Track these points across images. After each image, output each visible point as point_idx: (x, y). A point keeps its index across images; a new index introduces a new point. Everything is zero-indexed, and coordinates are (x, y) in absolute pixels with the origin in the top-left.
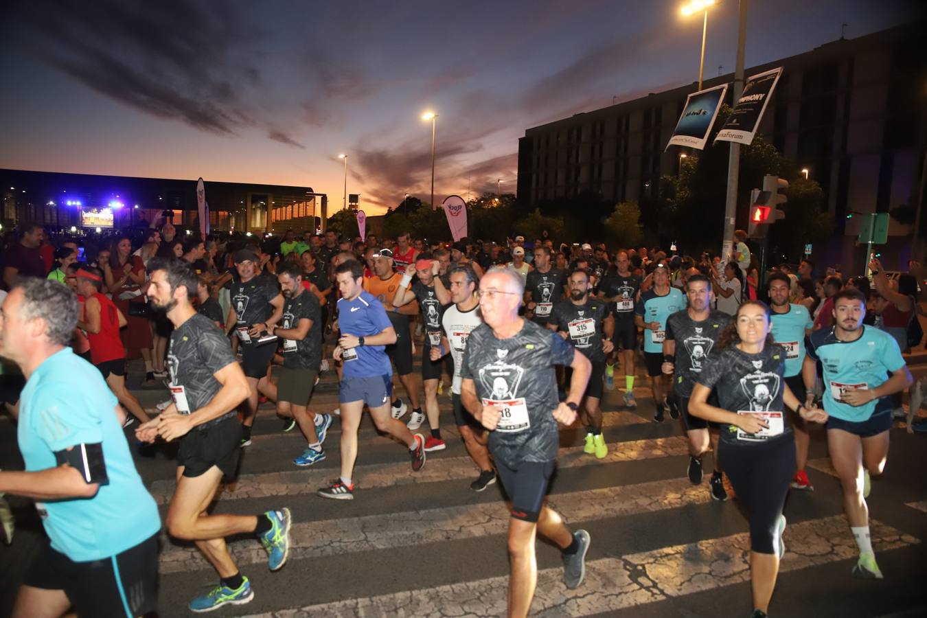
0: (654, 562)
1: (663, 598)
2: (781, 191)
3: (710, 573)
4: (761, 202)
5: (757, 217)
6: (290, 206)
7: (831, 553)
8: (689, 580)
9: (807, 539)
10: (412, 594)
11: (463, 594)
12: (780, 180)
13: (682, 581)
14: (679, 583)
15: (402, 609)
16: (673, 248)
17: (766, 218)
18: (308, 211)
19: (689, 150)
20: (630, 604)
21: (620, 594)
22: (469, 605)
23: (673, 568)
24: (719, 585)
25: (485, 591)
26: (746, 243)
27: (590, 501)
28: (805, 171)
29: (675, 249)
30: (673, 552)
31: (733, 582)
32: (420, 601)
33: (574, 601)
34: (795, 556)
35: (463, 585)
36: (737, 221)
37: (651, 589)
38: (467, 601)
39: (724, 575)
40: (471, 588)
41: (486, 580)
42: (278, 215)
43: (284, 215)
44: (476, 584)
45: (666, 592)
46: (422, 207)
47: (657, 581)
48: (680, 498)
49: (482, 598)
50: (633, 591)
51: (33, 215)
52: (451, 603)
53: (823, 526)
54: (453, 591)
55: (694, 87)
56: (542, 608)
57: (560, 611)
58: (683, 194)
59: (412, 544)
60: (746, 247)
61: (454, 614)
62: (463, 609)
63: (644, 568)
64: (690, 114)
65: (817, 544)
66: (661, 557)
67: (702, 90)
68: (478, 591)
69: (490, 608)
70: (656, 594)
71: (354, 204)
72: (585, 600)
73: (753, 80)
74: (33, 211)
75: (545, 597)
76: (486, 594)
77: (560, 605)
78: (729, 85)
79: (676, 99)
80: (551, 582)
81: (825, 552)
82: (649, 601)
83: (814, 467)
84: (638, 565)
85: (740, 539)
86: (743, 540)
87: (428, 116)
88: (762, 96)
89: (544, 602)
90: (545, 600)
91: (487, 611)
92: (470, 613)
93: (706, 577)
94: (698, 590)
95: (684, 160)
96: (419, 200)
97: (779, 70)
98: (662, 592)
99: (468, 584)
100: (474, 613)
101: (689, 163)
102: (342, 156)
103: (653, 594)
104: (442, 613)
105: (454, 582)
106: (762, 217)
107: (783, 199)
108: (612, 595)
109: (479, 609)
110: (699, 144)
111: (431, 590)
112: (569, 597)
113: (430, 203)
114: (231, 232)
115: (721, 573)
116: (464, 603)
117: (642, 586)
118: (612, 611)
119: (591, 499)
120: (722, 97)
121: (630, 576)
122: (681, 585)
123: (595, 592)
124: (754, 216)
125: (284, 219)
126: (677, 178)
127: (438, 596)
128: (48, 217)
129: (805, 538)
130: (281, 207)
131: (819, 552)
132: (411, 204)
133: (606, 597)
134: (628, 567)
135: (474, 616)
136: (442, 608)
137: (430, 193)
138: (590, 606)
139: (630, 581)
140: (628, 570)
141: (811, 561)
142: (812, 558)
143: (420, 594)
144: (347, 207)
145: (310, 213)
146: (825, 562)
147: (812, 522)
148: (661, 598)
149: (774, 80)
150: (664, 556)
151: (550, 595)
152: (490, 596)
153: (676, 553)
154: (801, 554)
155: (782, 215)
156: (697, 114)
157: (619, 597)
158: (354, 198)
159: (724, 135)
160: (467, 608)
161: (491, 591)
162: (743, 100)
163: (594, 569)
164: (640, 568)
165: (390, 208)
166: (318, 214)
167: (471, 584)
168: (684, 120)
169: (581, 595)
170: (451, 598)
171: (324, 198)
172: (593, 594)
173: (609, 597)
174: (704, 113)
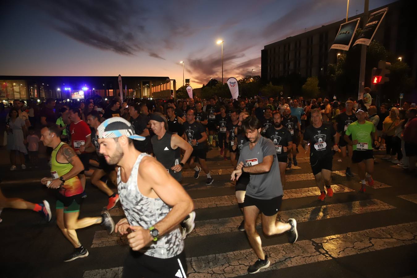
0: (327, 242)
1: (331, 258)
2: (387, 68)
3: (353, 248)
4: (377, 74)
5: (375, 81)
6: (160, 86)
7: (413, 239)
8: (343, 251)
9: (401, 233)
10: (216, 256)
11: (239, 256)
12: (386, 63)
13: (340, 251)
14: (338, 252)
15: (211, 262)
16: (335, 98)
17: (379, 82)
18: (168, 87)
19: (341, 51)
20: (315, 261)
21: (311, 256)
23: (335, 245)
24: (357, 253)
25: (249, 255)
26: (370, 94)
27: (297, 214)
28: (400, 58)
29: (336, 98)
30: (335, 238)
31: (364, 252)
32: (219, 259)
33: (289, 259)
34: (395, 240)
35: (239, 252)
36: (365, 84)
37: (325, 254)
38: (241, 259)
40: (242, 253)
41: (249, 250)
42: (155, 90)
43: (157, 90)
44: (245, 251)
45: (332, 256)
46: (218, 83)
47: (328, 251)
48: (339, 213)
49: (247, 258)
50: (317, 255)
51: (52, 95)
52: (233, 260)
53: (409, 227)
54: (234, 254)
55: (344, 20)
56: (275, 262)
57: (283, 264)
58: (339, 72)
59: (216, 233)
60: (370, 96)
61: (234, 265)
62: (238, 262)
63: (322, 245)
64: (341, 34)
65: (407, 235)
66: (330, 240)
67: (348, 21)
68: (246, 255)
69: (251, 262)
70: (328, 257)
71: (187, 83)
72: (294, 259)
73: (374, 15)
74: (52, 93)
75: (276, 257)
76: (249, 256)
77: (283, 261)
78: (361, 19)
79: (335, 27)
80: (279, 251)
81: (410, 239)
82: (324, 260)
83: (404, 198)
84: (319, 243)
85: (368, 232)
86: (369, 232)
87: (219, 42)
88: (376, 22)
89: (276, 260)
90: (276, 259)
91: (249, 263)
92: (242, 264)
93: (351, 249)
94: (348, 255)
95: (339, 56)
96: (217, 80)
97: (386, 9)
98: (330, 256)
99: (241, 251)
100: (244, 264)
101: (342, 57)
102: (181, 62)
103: (326, 257)
104: (229, 264)
105: (234, 250)
106: (377, 81)
107: (388, 72)
108: (307, 257)
109: (246, 263)
110: (346, 48)
111: (224, 254)
112: (287, 257)
113: (221, 81)
114: (134, 98)
115: (359, 247)
116: (239, 260)
117: (321, 253)
118: (307, 264)
120: (358, 24)
121: (315, 248)
122: (339, 253)
123: (299, 255)
124: (373, 81)
125: (157, 91)
126: (336, 65)
127: (228, 256)
128: (58, 96)
129: (400, 232)
130: (156, 86)
131: (407, 239)
132: (213, 82)
133: (304, 257)
134: (314, 244)
135: (244, 265)
136: (229, 262)
137: (222, 77)
138: (296, 262)
139: (315, 251)
140: (314, 246)
141: (403, 243)
142: (404, 241)
143: (220, 256)
144: (185, 85)
146: (411, 243)
147: (403, 224)
148: (330, 258)
149: (384, 14)
150: (331, 240)
151: (278, 257)
152: (250, 256)
153: (337, 238)
154: (398, 239)
155: (387, 79)
156: (345, 33)
157: (310, 258)
158: (188, 81)
159: (359, 42)
160: (240, 262)
161: (251, 255)
162: (368, 25)
163: (298, 245)
164: (320, 245)
165: (204, 84)
168: (339, 36)
169: (293, 257)
170: (233, 258)
171: (174, 81)
173: (305, 258)
174: (348, 33)
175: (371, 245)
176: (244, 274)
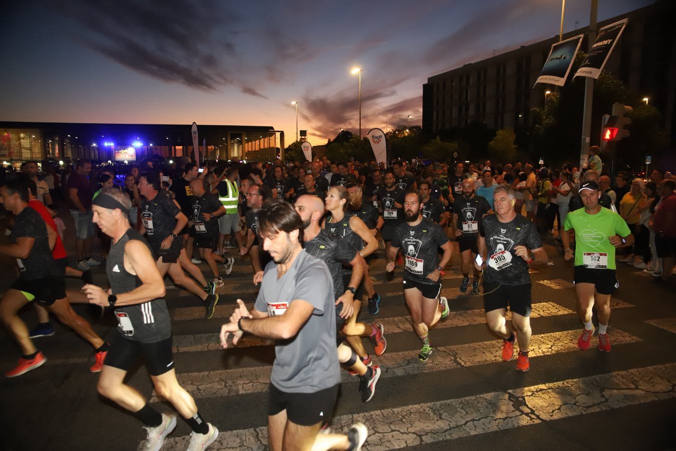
0: (532, 395)
1: (540, 421)
2: (626, 114)
3: (575, 404)
4: (611, 125)
5: (608, 135)
6: (258, 141)
7: (671, 391)
8: (559, 409)
9: (652, 380)
10: (353, 417)
11: (390, 417)
12: (626, 106)
13: (554, 409)
14: (551, 411)
15: (346, 427)
16: (541, 162)
17: (614, 136)
18: (271, 143)
19: (552, 87)
20: (514, 425)
21: (506, 418)
22: (394, 424)
23: (546, 399)
24: (582, 413)
25: (406, 415)
26: (599, 156)
27: (482, 350)
28: (646, 99)
29: (543, 163)
30: (546, 388)
31: (593, 411)
33: (471, 423)
34: (643, 393)
35: (390, 410)
36: (591, 140)
37: (530, 415)
38: (393, 422)
39: (586, 405)
40: (396, 413)
41: (407, 407)
42: (250, 147)
44: (400, 409)
45: (541, 417)
46: (353, 138)
47: (534, 409)
48: (551, 348)
49: (404, 420)
50: (516, 416)
51: (82, 154)
52: (381, 423)
53: (664, 370)
54: (383, 415)
55: (557, 38)
56: (449, 428)
57: (462, 430)
58: (548, 121)
59: (352, 381)
60: (600, 159)
61: (383, 431)
62: (390, 427)
63: (524, 399)
64: (553, 59)
65: (661, 383)
66: (537, 391)
67: (563, 40)
68: (401, 415)
69: (410, 427)
70: (534, 418)
71: (303, 137)
72: (480, 422)
73: (605, 30)
74: (82, 151)
75: (451, 420)
76: (407, 417)
77: (461, 426)
78: (584, 35)
79: (543, 49)
80: (455, 409)
81: (667, 390)
82: (529, 424)
83: (656, 325)
84: (519, 397)
85: (598, 379)
86: (600, 380)
87: (356, 71)
88: (610, 41)
89: (450, 423)
91: (408, 429)
92: (395, 431)
93: (572, 407)
94: (566, 416)
95: (548, 95)
96: (351, 133)
97: (625, 20)
98: (538, 417)
99: (393, 410)
100: (398, 431)
101: (553, 97)
102: (294, 103)
103: (531, 419)
104: (375, 431)
105: (383, 408)
106: (611, 135)
107: (628, 121)
108: (500, 419)
109: (402, 428)
110: (561, 82)
111: (367, 414)
112: (468, 420)
113: (358, 134)
114: (217, 161)
115: (583, 404)
116: (391, 423)
117: (523, 413)
118: (501, 431)
119: (483, 348)
120: (579, 45)
121: (513, 405)
122: (553, 412)
123: (488, 416)
124: (604, 135)
125: (254, 150)
126: (544, 109)
127: (372, 418)
128: (92, 154)
129: (650, 379)
130: (251, 141)
131: (662, 390)
132: (345, 136)
133: (496, 420)
134: (512, 399)
135: (399, 432)
136: (375, 427)
137: (359, 127)
138: (483, 426)
139: (513, 409)
140: (512, 401)
141: (656, 396)
142: (656, 394)
143: (359, 417)
144: (299, 140)
145: (272, 145)
146: (667, 398)
147: (655, 367)
148: (537, 421)
149: (621, 28)
150: (539, 391)
151: (453, 418)
152: (410, 418)
153: (548, 389)
154: (647, 391)
155: (627, 133)
156: (559, 59)
157: (506, 421)
158: (303, 133)
159: (581, 72)
160: (393, 427)
161: (410, 415)
162: (595, 45)
163: (486, 399)
164: (521, 399)
165: (329, 139)
166: (278, 145)
167: (396, 410)
168: (549, 64)
169: (477, 419)
170: (381, 420)
171: (282, 134)
172: (486, 418)
173: (498, 420)
174: (564, 58)
175: (604, 400)
176: (399, 446)
